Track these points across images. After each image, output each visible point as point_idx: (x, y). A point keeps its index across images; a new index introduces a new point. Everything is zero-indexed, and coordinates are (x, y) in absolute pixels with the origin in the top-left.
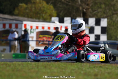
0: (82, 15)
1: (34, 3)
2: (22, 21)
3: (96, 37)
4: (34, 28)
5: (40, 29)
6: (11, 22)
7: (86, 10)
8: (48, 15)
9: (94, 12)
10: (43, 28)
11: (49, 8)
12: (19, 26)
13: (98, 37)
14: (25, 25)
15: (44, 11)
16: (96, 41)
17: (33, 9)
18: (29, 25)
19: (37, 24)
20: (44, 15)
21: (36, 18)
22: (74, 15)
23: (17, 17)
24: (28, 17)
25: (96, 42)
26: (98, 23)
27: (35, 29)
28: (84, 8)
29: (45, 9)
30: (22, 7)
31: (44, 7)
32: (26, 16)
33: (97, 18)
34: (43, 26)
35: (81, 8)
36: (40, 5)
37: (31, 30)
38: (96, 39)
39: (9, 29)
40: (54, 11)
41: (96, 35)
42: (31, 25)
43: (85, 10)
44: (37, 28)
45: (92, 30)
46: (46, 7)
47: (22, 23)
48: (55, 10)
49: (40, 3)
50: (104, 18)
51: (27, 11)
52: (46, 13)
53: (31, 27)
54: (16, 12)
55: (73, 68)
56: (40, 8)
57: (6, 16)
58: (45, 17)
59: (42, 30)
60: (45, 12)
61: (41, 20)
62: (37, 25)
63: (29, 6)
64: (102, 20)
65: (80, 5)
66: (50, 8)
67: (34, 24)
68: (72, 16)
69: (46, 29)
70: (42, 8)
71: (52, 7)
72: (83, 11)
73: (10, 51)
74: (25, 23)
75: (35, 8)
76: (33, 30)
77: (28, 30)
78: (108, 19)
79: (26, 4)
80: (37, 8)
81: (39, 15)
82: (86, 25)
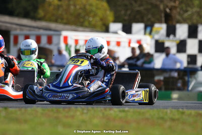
4: (81, 43)
8: (98, 19)
11: (100, 6)
12: (55, 39)
13: (192, 59)
14: (66, 38)
15: (91, 11)
17: (72, 7)
18: (71, 38)
20: (91, 19)
26: (193, 33)
28: (167, 7)
29: (94, 9)
31: (91, 5)
32: (60, 20)
37: (76, 46)
40: (108, 12)
41: (189, 56)
42: (77, 38)
47: (60, 35)
48: (111, 10)
52: (95, 15)
53: (77, 41)
56: (85, 6)
57: (25, 22)
58: (93, 23)
60: (92, 14)
64: (200, 27)
66: (103, 6)
67: (82, 36)
70: (88, 7)
71: (105, 4)
72: (166, 11)
74: (64, 33)
75: (75, 6)
77: (71, 46)
80: (78, 7)
81: (82, 20)
82: (172, 37)
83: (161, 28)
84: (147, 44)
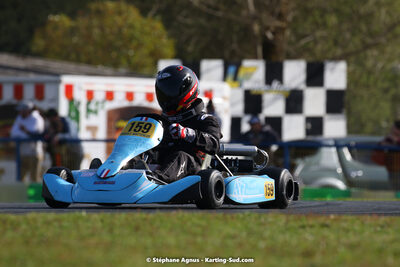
0: (260, 50)
1: (99, 13)
2: (58, 75)
3: (310, 126)
4: (99, 96)
5: (119, 102)
6: (21, 78)
7: (274, 33)
8: (145, 51)
9: (303, 42)
10: (130, 96)
11: (147, 29)
12: (48, 91)
14: (69, 89)
15: (132, 38)
16: (311, 138)
17: (96, 32)
18: (80, 89)
19: (107, 85)
20: (131, 53)
21: (104, 64)
22: (233, 53)
23: (39, 63)
24: (78, 61)
25: (309, 142)
26: (315, 77)
27: (104, 102)
28: (267, 28)
29: (137, 34)
30: (56, 27)
31: (131, 27)
32: (73, 56)
33: (311, 59)
34: (130, 90)
35: (256, 28)
36: (119, 20)
37: (89, 103)
38: (308, 132)
39: (14, 102)
40: (165, 40)
41: (309, 120)
42: (90, 88)
43: (270, 35)
44: (110, 96)
45: (294, 102)
46: (137, 25)
47: (58, 82)
48: (170, 37)
49: (120, 13)
50: (336, 59)
51: (75, 40)
52: (140, 45)
53: (90, 95)
54: (39, 43)
55: (229, 230)
56: (120, 29)
58: (135, 60)
59: (126, 104)
60: (134, 43)
61: (122, 70)
62: (110, 89)
63: (82, 22)
64: (329, 66)
65: (255, 18)
66: (153, 28)
67: (100, 84)
68: (227, 54)
69: (140, 100)
70: (125, 31)
71: (158, 25)
72: (265, 37)
73: (20, 177)
74: (66, 80)
75: (102, 28)
76: (97, 103)
77: (79, 103)
78: (348, 65)
79: (72, 15)
80: (108, 30)
81: (114, 54)
82: (275, 84)
83: (256, 68)
84: (224, 98)
